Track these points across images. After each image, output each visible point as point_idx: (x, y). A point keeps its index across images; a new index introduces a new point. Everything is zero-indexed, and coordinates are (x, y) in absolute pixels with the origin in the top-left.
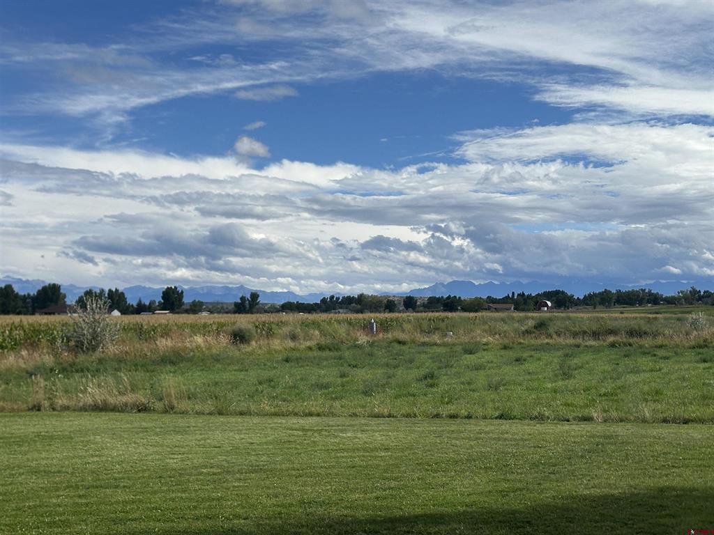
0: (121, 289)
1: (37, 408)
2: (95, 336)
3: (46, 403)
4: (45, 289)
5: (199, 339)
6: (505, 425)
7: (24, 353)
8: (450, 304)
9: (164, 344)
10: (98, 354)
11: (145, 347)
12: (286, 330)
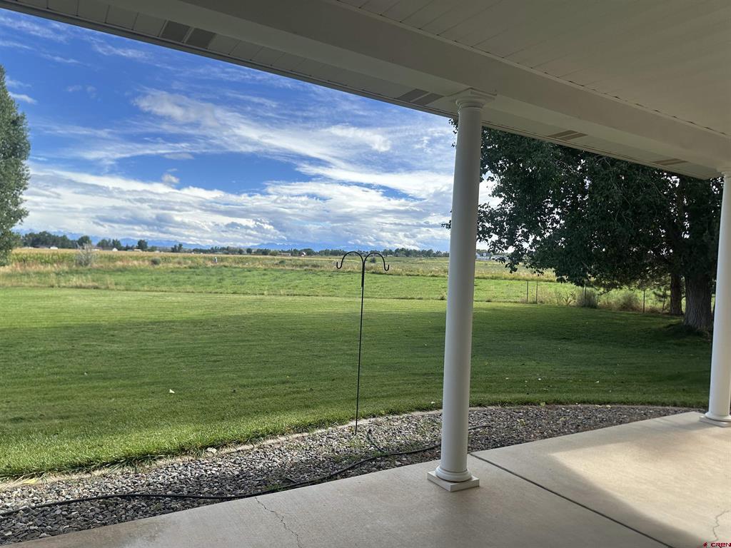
0: (119, 239)
1: (52, 286)
2: (88, 260)
3: (57, 285)
4: (82, 238)
5: (136, 263)
6: (236, 296)
7: (55, 265)
8: (265, 253)
9: (119, 264)
10: (89, 267)
11: (111, 265)
12: (176, 260)
